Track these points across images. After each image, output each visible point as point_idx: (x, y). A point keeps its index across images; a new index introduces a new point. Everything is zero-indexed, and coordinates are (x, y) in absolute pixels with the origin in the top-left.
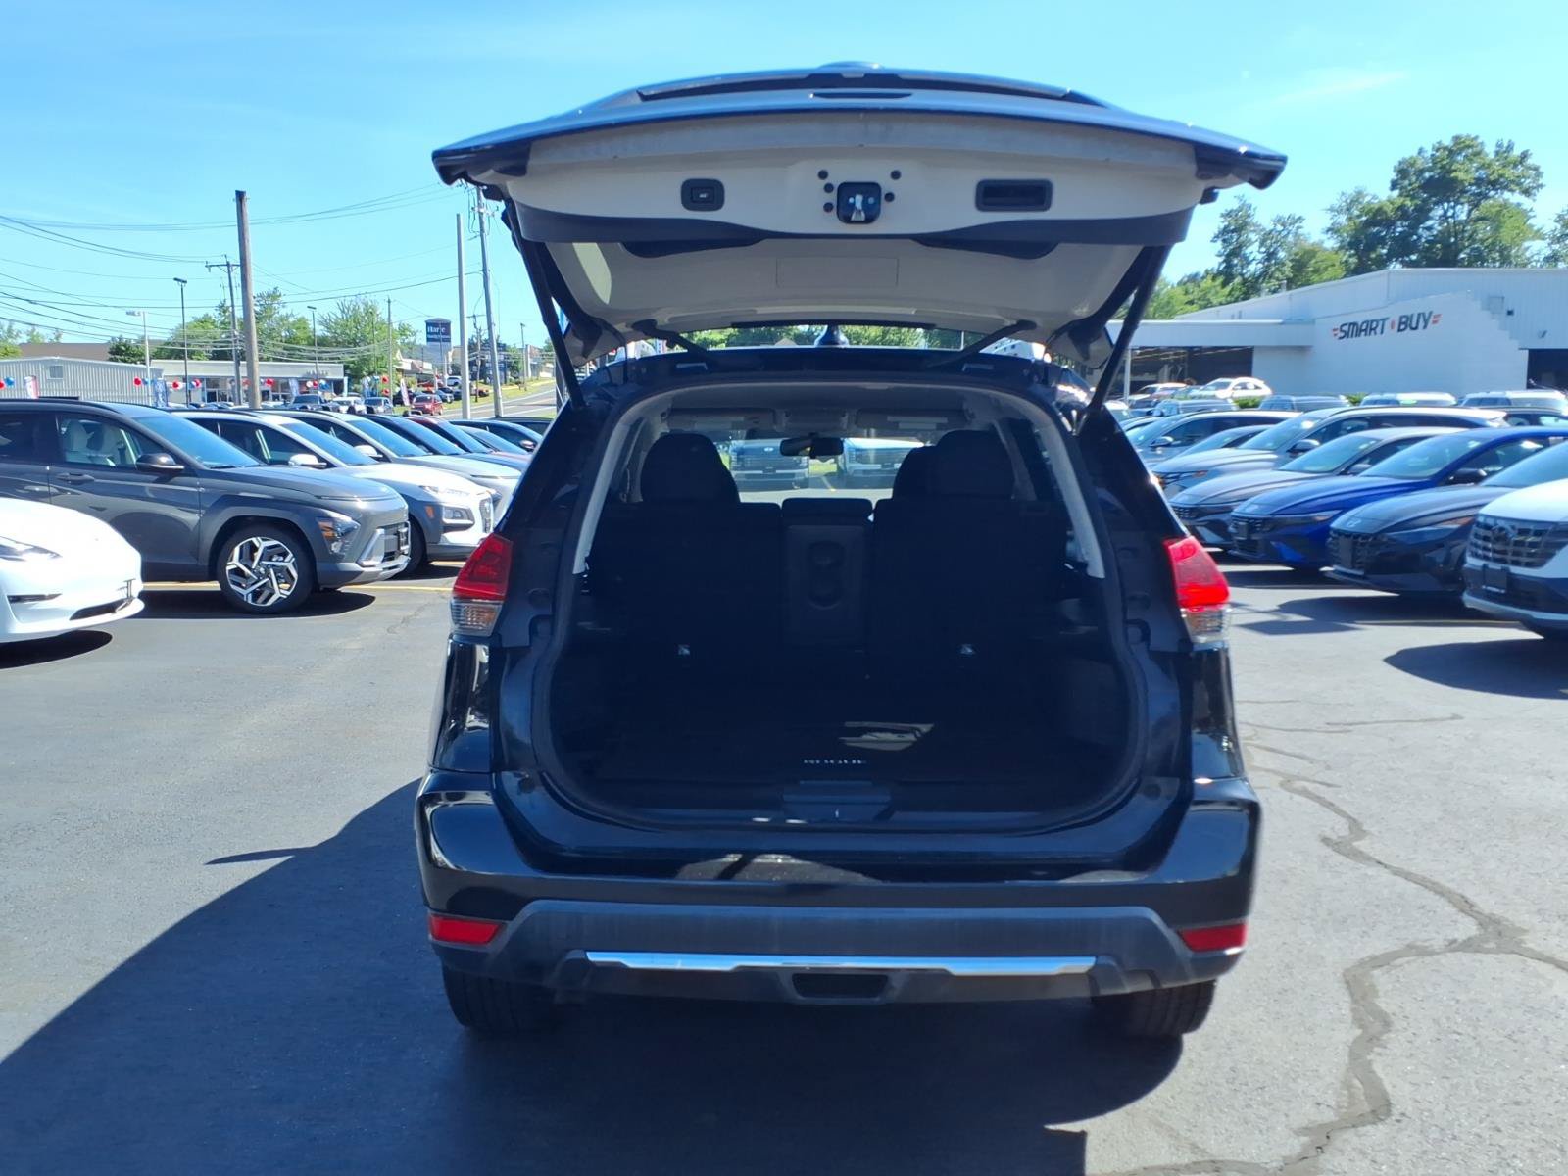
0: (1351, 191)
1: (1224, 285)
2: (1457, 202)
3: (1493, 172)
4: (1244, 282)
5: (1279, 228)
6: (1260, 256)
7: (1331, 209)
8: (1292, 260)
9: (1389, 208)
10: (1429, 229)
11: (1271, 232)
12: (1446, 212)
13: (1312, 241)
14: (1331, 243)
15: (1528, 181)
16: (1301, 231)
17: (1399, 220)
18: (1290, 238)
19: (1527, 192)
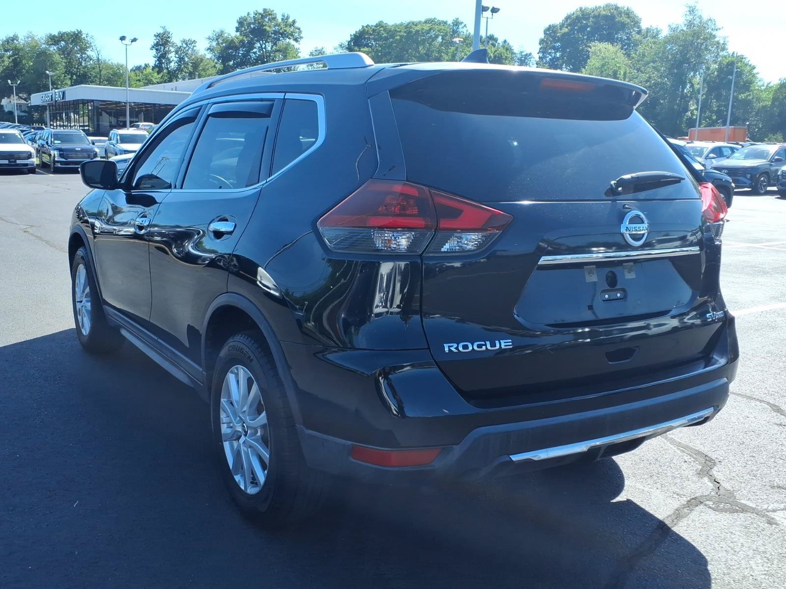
0: (218, 30)
1: (158, 73)
2: (266, 41)
3: (281, 29)
4: (169, 72)
5: (185, 45)
6: (176, 59)
7: (209, 38)
8: (191, 63)
9: (236, 41)
10: (255, 53)
11: (181, 47)
12: (261, 46)
13: (200, 54)
14: (209, 55)
15: (296, 34)
16: (195, 48)
17: (241, 47)
18: (190, 52)
19: (296, 40)
